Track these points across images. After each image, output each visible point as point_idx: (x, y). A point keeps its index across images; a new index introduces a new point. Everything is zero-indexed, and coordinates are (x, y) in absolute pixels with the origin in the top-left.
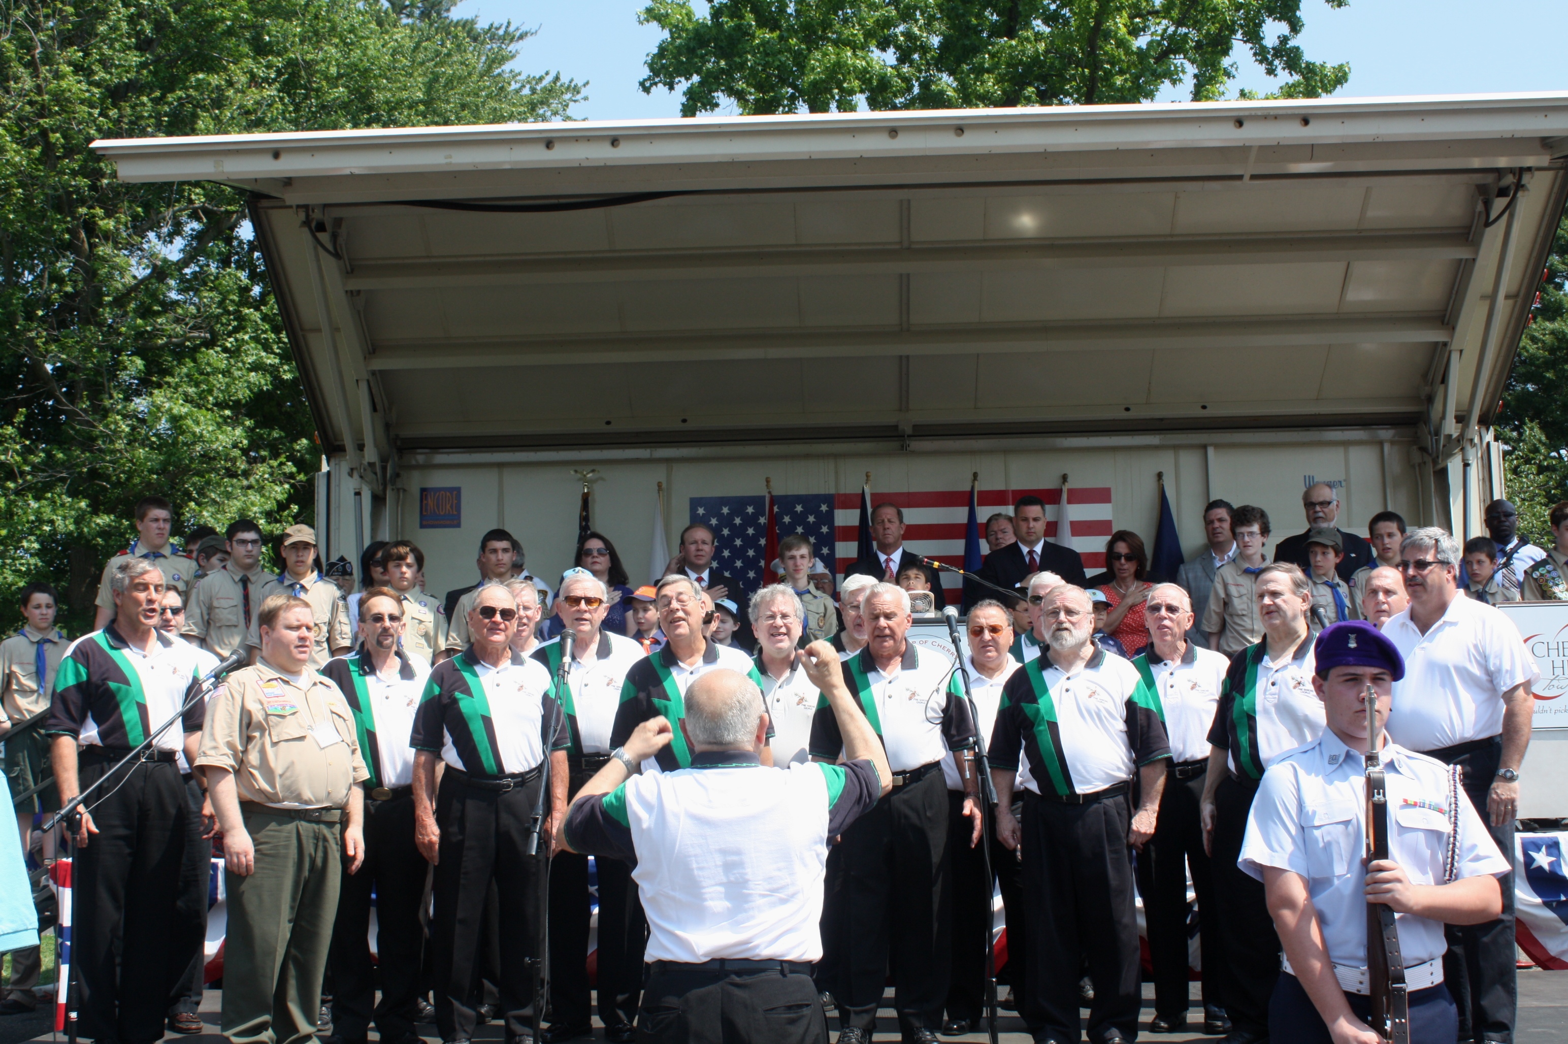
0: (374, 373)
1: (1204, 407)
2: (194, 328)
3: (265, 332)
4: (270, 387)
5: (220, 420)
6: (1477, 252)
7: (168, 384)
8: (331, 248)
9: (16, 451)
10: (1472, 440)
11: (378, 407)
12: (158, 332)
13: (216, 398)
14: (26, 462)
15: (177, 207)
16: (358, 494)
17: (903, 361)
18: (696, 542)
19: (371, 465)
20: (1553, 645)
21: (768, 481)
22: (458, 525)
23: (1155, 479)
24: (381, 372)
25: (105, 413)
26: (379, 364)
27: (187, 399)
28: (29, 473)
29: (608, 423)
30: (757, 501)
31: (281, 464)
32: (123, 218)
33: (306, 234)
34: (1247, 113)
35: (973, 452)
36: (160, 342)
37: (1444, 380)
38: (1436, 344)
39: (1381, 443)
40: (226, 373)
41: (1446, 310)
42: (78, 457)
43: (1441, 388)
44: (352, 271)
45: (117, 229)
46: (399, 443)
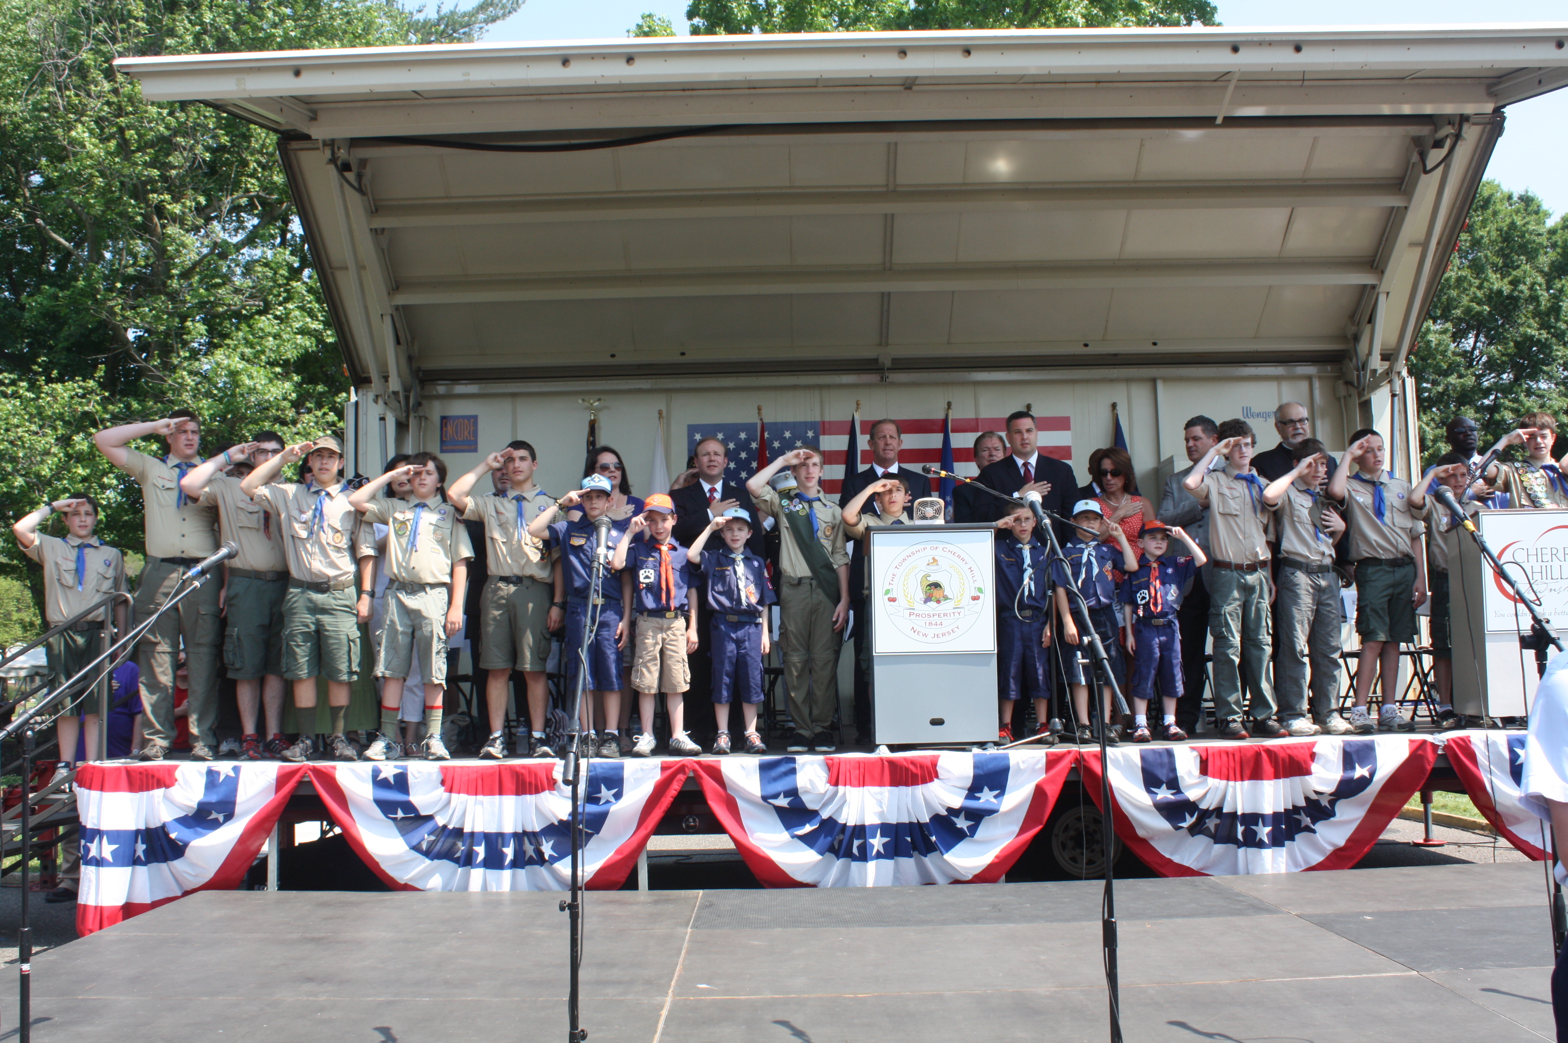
0: (397, 308)
1: (1155, 344)
2: (252, 296)
3: (310, 302)
4: (315, 349)
5: (271, 376)
6: (1410, 200)
7: (228, 346)
8: (356, 184)
9: (96, 401)
10: (1399, 373)
11: (402, 340)
12: (218, 302)
13: (269, 357)
14: (106, 411)
15: (236, 195)
16: (382, 419)
17: (885, 297)
18: (708, 454)
19: (395, 393)
20: (1532, 552)
21: (759, 409)
22: (475, 450)
23: (1110, 408)
24: (405, 307)
25: (173, 369)
26: (402, 299)
27: (243, 357)
28: (108, 420)
29: (613, 356)
30: (749, 428)
31: (325, 414)
32: (188, 203)
33: (332, 171)
34: (1243, 39)
35: (946, 384)
36: (221, 309)
37: (1371, 320)
38: (1364, 286)
39: (1309, 378)
40: (276, 336)
41: (1375, 256)
42: (151, 408)
43: (1368, 328)
44: (377, 210)
45: (184, 213)
46: (421, 374)
